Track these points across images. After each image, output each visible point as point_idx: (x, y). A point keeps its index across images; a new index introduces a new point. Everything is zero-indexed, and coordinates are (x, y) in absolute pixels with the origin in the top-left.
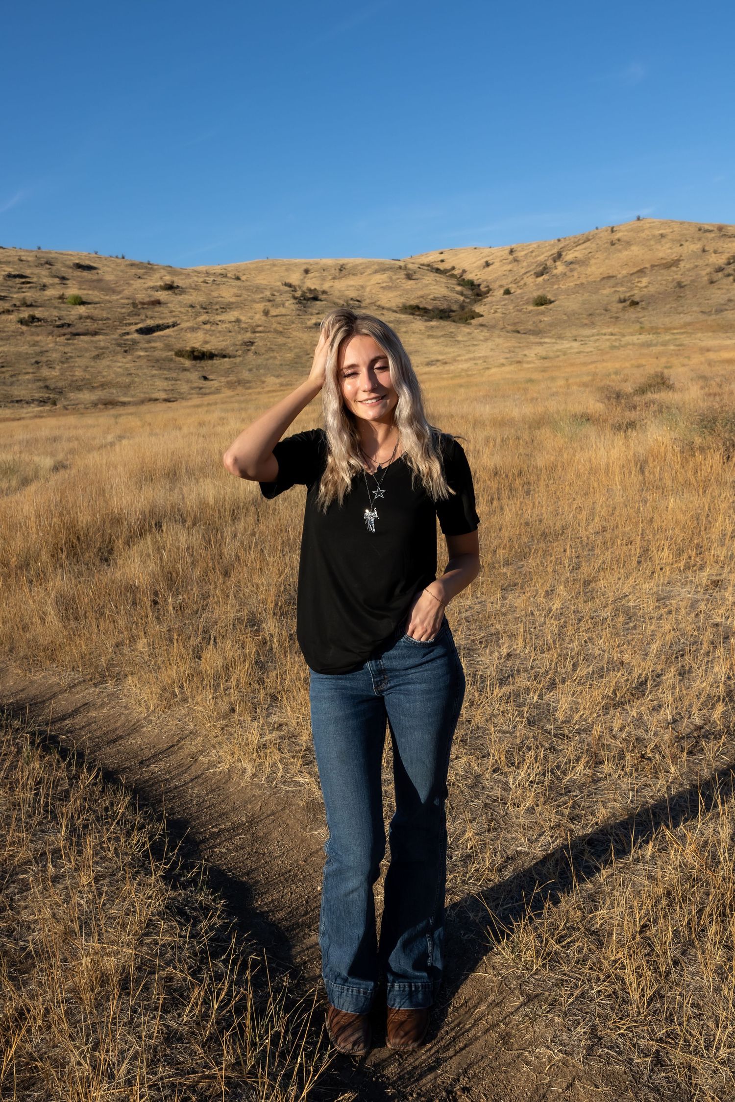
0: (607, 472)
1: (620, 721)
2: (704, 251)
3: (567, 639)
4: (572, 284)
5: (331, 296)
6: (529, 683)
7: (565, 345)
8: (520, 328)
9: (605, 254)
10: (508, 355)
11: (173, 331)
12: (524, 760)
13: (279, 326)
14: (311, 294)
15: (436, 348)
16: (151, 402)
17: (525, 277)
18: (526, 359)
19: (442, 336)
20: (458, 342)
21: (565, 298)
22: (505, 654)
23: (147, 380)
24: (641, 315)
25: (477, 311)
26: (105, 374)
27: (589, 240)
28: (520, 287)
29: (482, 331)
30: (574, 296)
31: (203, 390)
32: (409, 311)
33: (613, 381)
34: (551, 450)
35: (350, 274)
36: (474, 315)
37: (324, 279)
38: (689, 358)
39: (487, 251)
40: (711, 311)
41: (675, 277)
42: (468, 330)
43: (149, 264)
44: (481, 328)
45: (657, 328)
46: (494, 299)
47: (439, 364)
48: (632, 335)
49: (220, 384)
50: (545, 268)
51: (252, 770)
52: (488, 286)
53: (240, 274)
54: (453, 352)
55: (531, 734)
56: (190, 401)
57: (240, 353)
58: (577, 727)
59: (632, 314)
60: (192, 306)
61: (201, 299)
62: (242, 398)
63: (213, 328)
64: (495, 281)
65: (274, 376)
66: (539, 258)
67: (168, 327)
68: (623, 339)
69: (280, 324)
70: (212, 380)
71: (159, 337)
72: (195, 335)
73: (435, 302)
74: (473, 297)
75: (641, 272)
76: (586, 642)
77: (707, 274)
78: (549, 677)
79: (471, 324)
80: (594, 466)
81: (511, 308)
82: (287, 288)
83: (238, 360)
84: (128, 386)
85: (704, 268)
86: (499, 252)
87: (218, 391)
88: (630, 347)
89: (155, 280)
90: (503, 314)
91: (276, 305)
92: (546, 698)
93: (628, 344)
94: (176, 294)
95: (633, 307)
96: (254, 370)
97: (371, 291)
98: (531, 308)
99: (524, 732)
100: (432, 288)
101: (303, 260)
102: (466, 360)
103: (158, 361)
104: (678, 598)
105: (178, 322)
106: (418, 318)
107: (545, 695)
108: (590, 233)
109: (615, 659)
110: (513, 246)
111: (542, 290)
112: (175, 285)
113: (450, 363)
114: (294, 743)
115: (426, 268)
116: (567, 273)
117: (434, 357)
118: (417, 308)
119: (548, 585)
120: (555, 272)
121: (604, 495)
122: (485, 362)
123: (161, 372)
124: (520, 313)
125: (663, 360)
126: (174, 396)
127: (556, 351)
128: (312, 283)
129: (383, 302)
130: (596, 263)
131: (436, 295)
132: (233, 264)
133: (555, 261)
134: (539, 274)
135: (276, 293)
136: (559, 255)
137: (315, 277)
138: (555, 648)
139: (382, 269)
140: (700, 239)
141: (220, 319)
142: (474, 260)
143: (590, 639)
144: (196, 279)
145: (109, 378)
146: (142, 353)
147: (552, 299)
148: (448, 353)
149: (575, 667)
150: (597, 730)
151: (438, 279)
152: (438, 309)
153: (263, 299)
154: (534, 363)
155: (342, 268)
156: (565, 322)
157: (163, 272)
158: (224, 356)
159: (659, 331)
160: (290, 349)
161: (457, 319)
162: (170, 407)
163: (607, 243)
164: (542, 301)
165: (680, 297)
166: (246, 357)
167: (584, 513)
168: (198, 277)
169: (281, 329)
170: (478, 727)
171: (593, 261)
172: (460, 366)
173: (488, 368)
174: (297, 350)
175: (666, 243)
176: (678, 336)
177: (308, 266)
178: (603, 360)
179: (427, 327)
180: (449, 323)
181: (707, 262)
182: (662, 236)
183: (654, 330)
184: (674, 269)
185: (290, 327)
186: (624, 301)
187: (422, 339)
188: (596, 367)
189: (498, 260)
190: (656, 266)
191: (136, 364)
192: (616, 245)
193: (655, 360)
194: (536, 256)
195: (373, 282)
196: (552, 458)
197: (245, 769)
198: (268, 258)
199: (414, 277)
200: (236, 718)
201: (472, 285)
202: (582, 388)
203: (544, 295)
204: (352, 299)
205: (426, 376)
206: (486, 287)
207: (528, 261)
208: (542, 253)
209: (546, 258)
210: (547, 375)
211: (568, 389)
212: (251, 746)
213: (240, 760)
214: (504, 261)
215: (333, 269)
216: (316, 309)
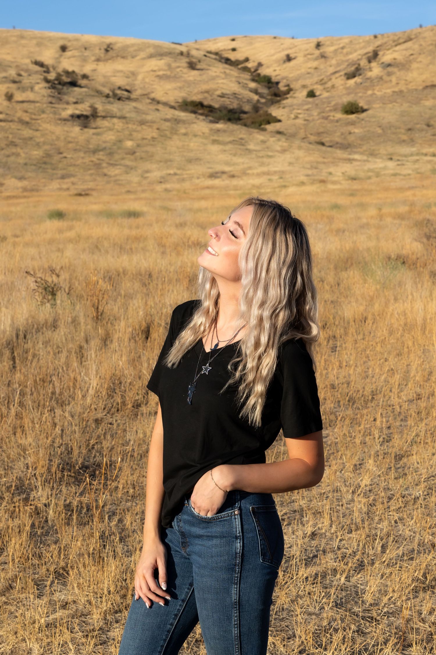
0: (424, 328)
1: (429, 605)
3: (377, 519)
4: (389, 91)
5: (93, 82)
6: (335, 564)
7: (378, 164)
8: (326, 139)
9: (429, 58)
10: (310, 172)
12: (331, 642)
13: (25, 114)
14: (67, 77)
15: (223, 157)
17: (333, 77)
18: (331, 178)
19: (230, 142)
20: (250, 151)
21: (380, 107)
22: (309, 533)
25: (274, 114)
27: (411, 39)
28: (327, 90)
29: (279, 140)
30: (390, 105)
32: (190, 108)
34: (360, 298)
35: (118, 56)
36: (271, 120)
37: (85, 60)
39: (288, 42)
42: (262, 138)
44: (278, 136)
46: (295, 101)
47: (224, 176)
50: (357, 69)
51: (39, 650)
52: (288, 85)
54: (243, 163)
55: (338, 617)
58: (385, 610)
64: (297, 80)
65: (16, 178)
66: (351, 57)
69: (26, 112)
73: (223, 99)
74: (269, 97)
76: (396, 522)
78: (357, 557)
79: (265, 130)
80: (409, 321)
81: (316, 114)
82: (37, 68)
86: (303, 45)
90: (305, 120)
91: (23, 88)
92: (353, 580)
97: (143, 79)
98: (339, 115)
99: (330, 614)
100: (221, 81)
101: (60, 35)
106: (201, 117)
107: (353, 576)
108: (412, 31)
109: (426, 541)
110: (321, 39)
111: (353, 95)
113: (238, 177)
114: (84, 622)
115: (214, 56)
116: (384, 77)
117: (219, 168)
118: (201, 105)
119: (356, 458)
120: (369, 74)
121: (420, 357)
122: (281, 178)
124: (326, 121)
127: (368, 171)
128: (69, 64)
129: (159, 95)
130: (418, 68)
131: (225, 92)
133: (370, 62)
134: (350, 76)
135: (23, 73)
136: (375, 55)
137: (74, 57)
138: (364, 528)
139: (159, 53)
142: (273, 52)
143: (401, 519)
147: (365, 107)
148: (234, 164)
149: (384, 548)
150: (406, 613)
151: (228, 71)
152: (226, 108)
153: (6, 80)
154: (340, 184)
155: (108, 49)
156: (379, 136)
160: (38, 145)
161: (249, 122)
163: (432, 44)
164: (352, 109)
167: (397, 377)
169: (28, 119)
170: (283, 609)
171: (414, 65)
173: (285, 186)
174: (47, 147)
177: (65, 43)
178: (423, 186)
179: (211, 130)
180: (239, 127)
185: (39, 117)
187: (205, 144)
188: (414, 195)
189: (302, 54)
194: (347, 54)
195: (146, 68)
196: (362, 308)
197: (31, 649)
198: (14, 27)
199: (198, 67)
200: (16, 596)
201: (268, 82)
202: (397, 221)
203: (356, 101)
204: (119, 88)
205: (207, 192)
206: (286, 86)
207: (338, 58)
208: (356, 51)
209: (360, 57)
210: (356, 200)
211: (381, 220)
212: (37, 626)
213: (24, 640)
214: (309, 56)
215: (97, 48)
216: (73, 97)
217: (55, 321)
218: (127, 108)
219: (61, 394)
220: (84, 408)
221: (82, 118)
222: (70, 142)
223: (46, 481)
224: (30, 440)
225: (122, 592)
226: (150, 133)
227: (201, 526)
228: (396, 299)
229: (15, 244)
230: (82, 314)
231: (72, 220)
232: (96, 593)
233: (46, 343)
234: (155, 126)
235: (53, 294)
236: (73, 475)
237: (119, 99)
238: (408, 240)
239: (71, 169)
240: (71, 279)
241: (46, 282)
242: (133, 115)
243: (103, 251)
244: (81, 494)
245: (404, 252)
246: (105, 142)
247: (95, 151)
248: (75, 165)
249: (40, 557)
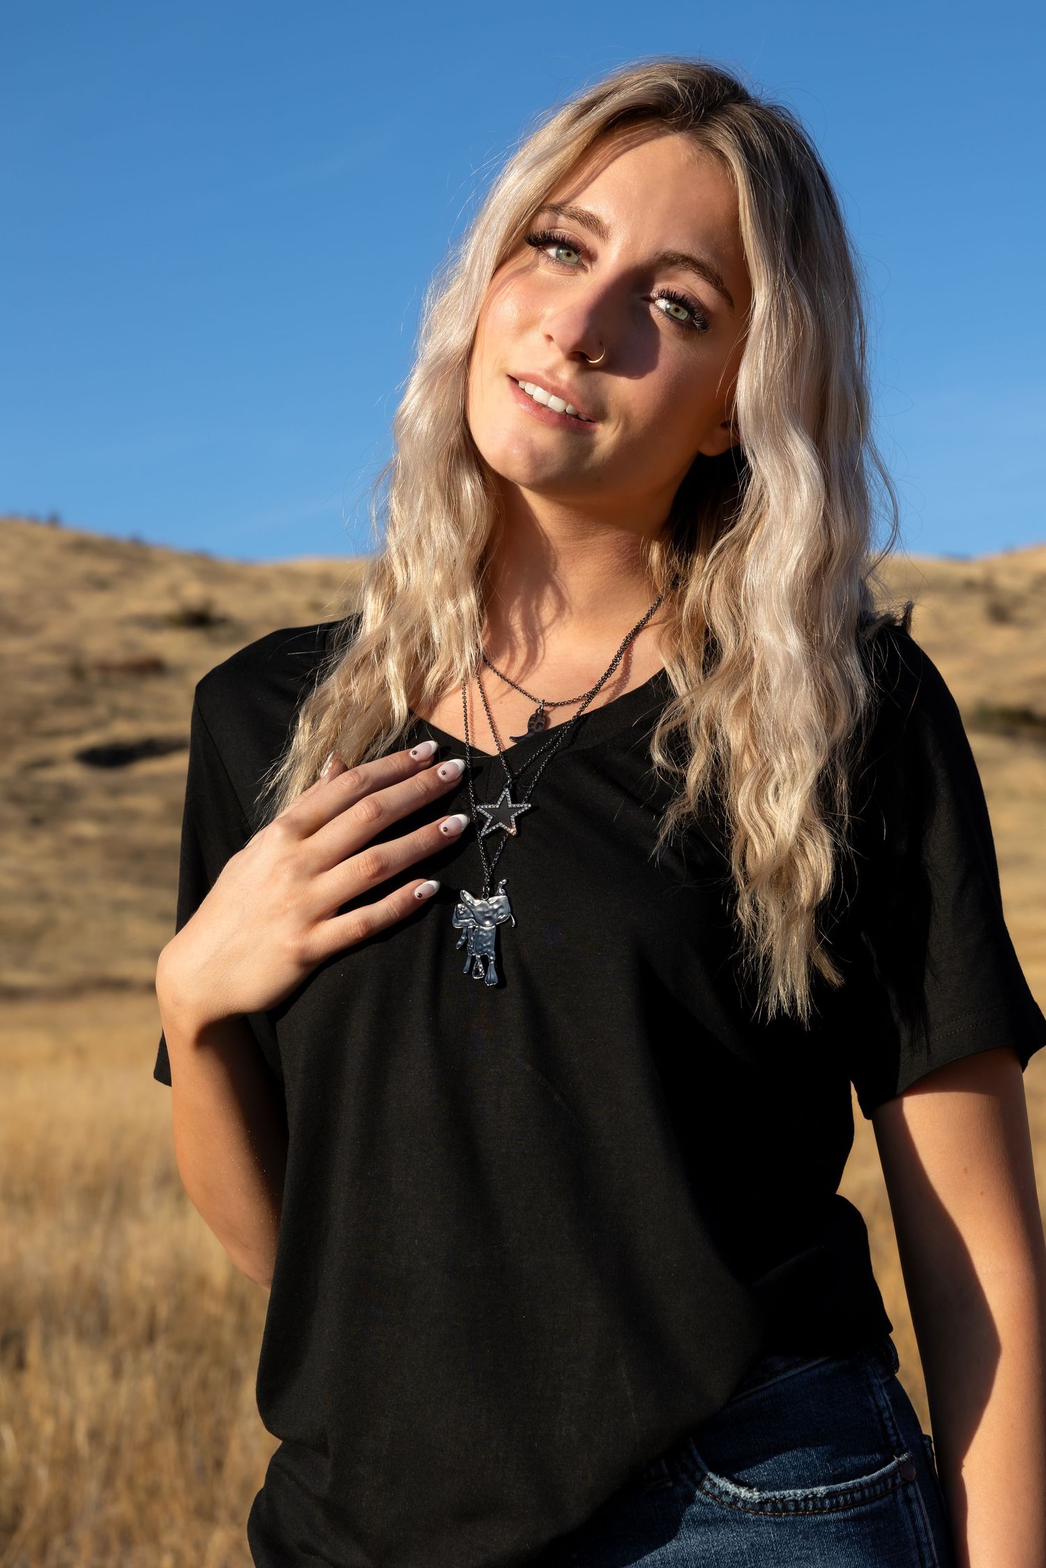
16: (105, 990)
23: (97, 920)
32: (997, 727)
43: (137, 544)
71: (147, 779)
84: (31, 937)
89: (153, 595)
103: (135, 856)
112: (215, 615)
118: (1024, 717)
144: (283, 596)
146: (88, 829)
157: (179, 572)
168: (291, 589)
191: (67, 863)
199: (1017, 617)
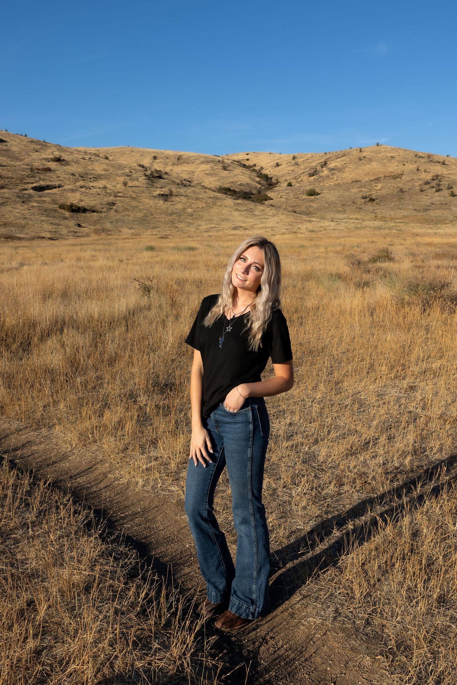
0: (351, 313)
1: (354, 463)
2: (418, 170)
3: (325, 416)
4: (332, 183)
5: (171, 177)
6: (303, 440)
7: (326, 223)
8: (297, 210)
9: (355, 166)
10: (288, 227)
11: (59, 191)
13: (133, 194)
14: (157, 173)
15: (240, 218)
16: (40, 239)
17: (302, 175)
18: (299, 231)
19: (245, 210)
20: (255, 215)
21: (327, 192)
22: (288, 423)
23: (37, 224)
24: (376, 208)
25: (269, 195)
26: (7, 216)
27: (345, 155)
28: (298, 182)
29: (271, 209)
30: (333, 192)
31: (77, 233)
32: (223, 191)
33: (356, 251)
34: (315, 296)
35: (184, 162)
36: (267, 198)
37: (166, 164)
38: (405, 239)
39: (278, 156)
40: (420, 210)
41: (399, 185)
42: (262, 208)
43: (44, 142)
44: (271, 207)
45: (386, 218)
46: (281, 188)
47: (241, 229)
48: (369, 221)
49: (90, 230)
50: (315, 171)
52: (277, 180)
53: (108, 155)
54: (252, 222)
56: (67, 240)
57: (105, 210)
58: (330, 465)
59: (370, 207)
60: (73, 175)
61: (80, 170)
62: (105, 242)
63: (87, 191)
64: (282, 177)
65: (128, 228)
67: (55, 187)
68: (363, 223)
69: (135, 192)
70: (84, 227)
71: (48, 194)
72: (74, 195)
73: (241, 187)
74: (267, 186)
75: (378, 180)
76: (336, 418)
77: (419, 185)
78: (314, 437)
79: (264, 204)
80: (342, 309)
81: (292, 195)
82: (141, 168)
83: (103, 215)
84: (24, 227)
85: (418, 181)
86: (286, 157)
87: (88, 235)
88: (368, 229)
89: (47, 154)
90: (286, 199)
91: (133, 179)
92: (312, 449)
93: (366, 227)
94: (62, 165)
95: (371, 202)
96: (114, 223)
97: (198, 175)
98: (305, 197)
99: (300, 467)
100: (240, 177)
101: (153, 150)
102: (260, 228)
103: (46, 210)
104: (390, 395)
105: (62, 185)
106: (229, 196)
107: (312, 447)
108: (346, 151)
109: (352, 429)
110: (296, 154)
111: (312, 186)
112: (62, 158)
113: (249, 229)
115: (237, 163)
116: (330, 176)
117: (238, 224)
118: (229, 190)
119: (314, 383)
120: (322, 174)
121: (348, 329)
122: (272, 230)
123: (48, 218)
124: (297, 200)
125: (388, 239)
126: (56, 236)
127: (320, 227)
128: (158, 166)
129: (206, 184)
130: (349, 171)
131: (242, 183)
132: (104, 148)
133: (322, 167)
134: (311, 175)
135: (133, 171)
136: (325, 164)
137: (161, 162)
138: (318, 421)
139: (207, 161)
140: (416, 162)
141: (92, 185)
142: (269, 161)
143: (338, 417)
144: (77, 156)
145: (10, 219)
146: (35, 204)
147: (319, 192)
148: (248, 222)
149: (329, 432)
151: (244, 171)
152: (243, 192)
153: (123, 174)
154: (305, 234)
155: (179, 158)
156: (327, 208)
157: (54, 149)
158: (94, 211)
159: (387, 219)
160: (140, 210)
161: (255, 199)
162: (54, 244)
163: (357, 158)
164: (312, 193)
165: (402, 198)
166: (109, 213)
167: (337, 339)
168: (79, 154)
169: (135, 196)
170: (274, 463)
171: (347, 170)
172: (256, 232)
173: (275, 235)
174: (145, 211)
175: (394, 162)
176: (399, 224)
177: (156, 155)
178: (350, 236)
179: (235, 203)
180: (250, 202)
181: (419, 177)
182: (392, 157)
183: (384, 219)
184: (398, 180)
185: (141, 195)
186: (366, 198)
187: (231, 211)
188: (345, 241)
189: (285, 163)
190: (388, 176)
191: (30, 211)
192: (363, 161)
193: (383, 238)
194: (309, 163)
195: (200, 169)
196: (317, 302)
197: (138, 482)
198: (128, 146)
199: (228, 169)
200: (130, 453)
201: (266, 178)
202: (336, 255)
203: (314, 189)
204: (185, 180)
205: (232, 237)
206: (276, 180)
207: (305, 165)
208: (315, 161)
209: (317, 165)
210: (313, 243)
211: (327, 254)
212: (141, 469)
213: (134, 477)
214: (289, 164)
215: (173, 158)
216: (160, 185)
217: (150, 306)
218: (189, 191)
219: (153, 345)
220: (166, 354)
221: (164, 196)
222: (157, 209)
223: (145, 392)
224: (137, 370)
225: (187, 453)
226: (201, 205)
227: (230, 417)
228: (335, 297)
229: (127, 264)
230: (164, 302)
231: (158, 251)
232: (173, 453)
233: (145, 318)
234: (204, 201)
235: (149, 291)
236: (160, 389)
237: (184, 186)
238: (342, 265)
239: (158, 223)
240: (158, 283)
241: (145, 285)
242: (192, 195)
243: (175, 269)
244: (164, 400)
245: (340, 272)
246: (176, 209)
247: (171, 215)
248: (160, 221)
249: (142, 432)
